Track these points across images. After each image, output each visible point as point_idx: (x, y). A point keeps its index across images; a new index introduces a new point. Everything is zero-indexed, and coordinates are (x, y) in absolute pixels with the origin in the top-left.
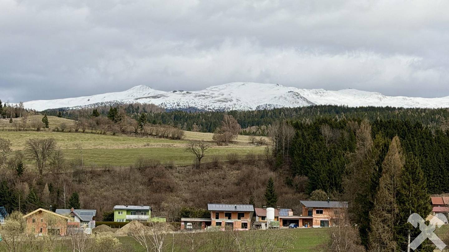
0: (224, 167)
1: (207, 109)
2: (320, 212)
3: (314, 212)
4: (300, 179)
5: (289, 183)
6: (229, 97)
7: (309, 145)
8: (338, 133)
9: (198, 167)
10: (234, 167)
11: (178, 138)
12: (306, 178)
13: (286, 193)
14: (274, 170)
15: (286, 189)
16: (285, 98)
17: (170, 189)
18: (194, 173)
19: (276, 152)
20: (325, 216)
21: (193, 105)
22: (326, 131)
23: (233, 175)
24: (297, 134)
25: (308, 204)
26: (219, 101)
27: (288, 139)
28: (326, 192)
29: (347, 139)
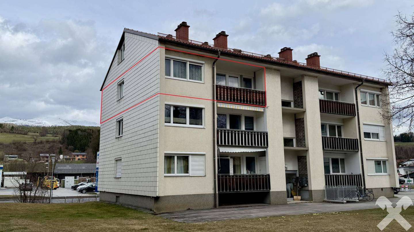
0: (44, 143)
1: (33, 126)
2: (78, 156)
3: (76, 156)
4: (70, 147)
5: (67, 148)
6: (41, 122)
7: (74, 137)
8: (84, 133)
9: (35, 143)
10: (47, 143)
11: (26, 134)
12: (72, 147)
13: (66, 151)
14: (62, 144)
15: (66, 150)
16: (62, 123)
17: (25, 150)
18: (34, 145)
19: (63, 139)
20: (79, 157)
21: (28, 125)
22: (79, 132)
23: (48, 146)
24: (70, 133)
25: (74, 154)
26: (38, 123)
27: (67, 135)
28: (79, 150)
29: (86, 135)
